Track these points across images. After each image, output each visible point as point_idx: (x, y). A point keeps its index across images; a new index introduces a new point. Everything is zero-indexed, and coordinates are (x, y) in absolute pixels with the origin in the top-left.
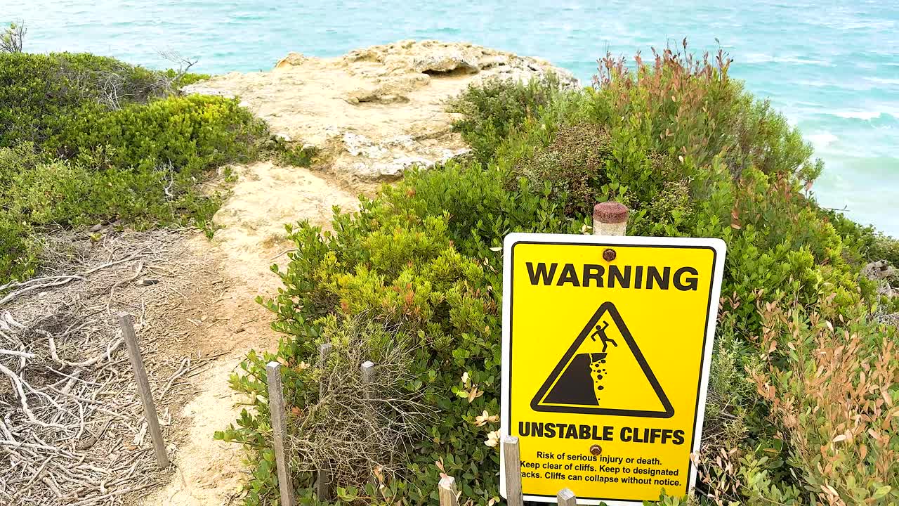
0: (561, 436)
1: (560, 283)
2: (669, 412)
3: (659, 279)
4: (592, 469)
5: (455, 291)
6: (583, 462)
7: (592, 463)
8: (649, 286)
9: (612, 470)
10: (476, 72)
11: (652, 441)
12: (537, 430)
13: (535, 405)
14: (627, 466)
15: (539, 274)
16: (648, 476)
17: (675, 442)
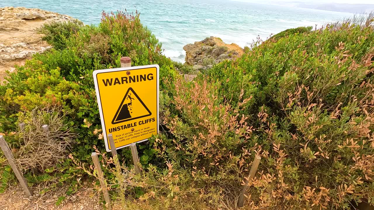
0: (122, 129)
1: (115, 84)
2: (151, 114)
3: (143, 78)
4: (132, 135)
5: (71, 94)
6: (130, 134)
7: (132, 134)
8: (141, 81)
9: (138, 133)
10: (45, 19)
11: (147, 123)
12: (115, 130)
13: (113, 123)
14: (141, 131)
15: (107, 82)
16: (147, 132)
17: (153, 121)
